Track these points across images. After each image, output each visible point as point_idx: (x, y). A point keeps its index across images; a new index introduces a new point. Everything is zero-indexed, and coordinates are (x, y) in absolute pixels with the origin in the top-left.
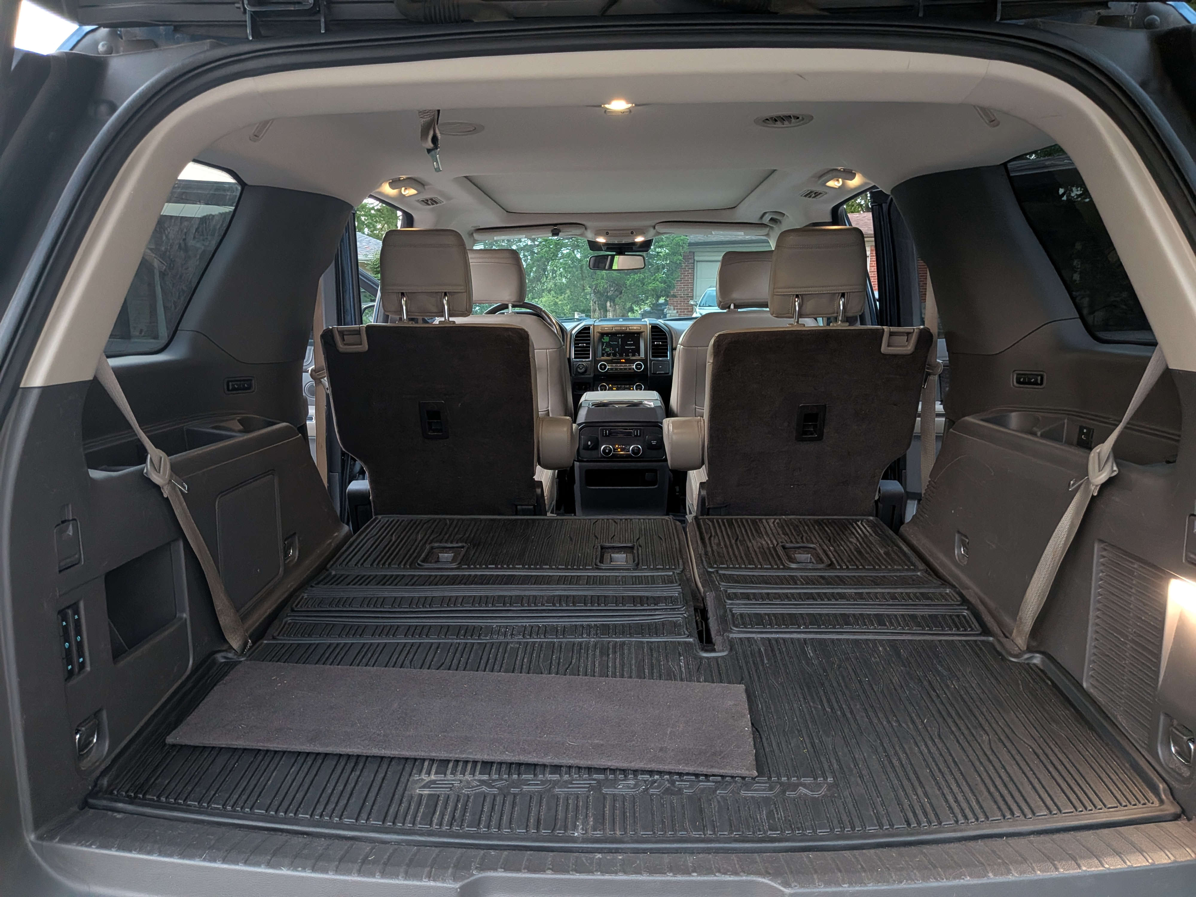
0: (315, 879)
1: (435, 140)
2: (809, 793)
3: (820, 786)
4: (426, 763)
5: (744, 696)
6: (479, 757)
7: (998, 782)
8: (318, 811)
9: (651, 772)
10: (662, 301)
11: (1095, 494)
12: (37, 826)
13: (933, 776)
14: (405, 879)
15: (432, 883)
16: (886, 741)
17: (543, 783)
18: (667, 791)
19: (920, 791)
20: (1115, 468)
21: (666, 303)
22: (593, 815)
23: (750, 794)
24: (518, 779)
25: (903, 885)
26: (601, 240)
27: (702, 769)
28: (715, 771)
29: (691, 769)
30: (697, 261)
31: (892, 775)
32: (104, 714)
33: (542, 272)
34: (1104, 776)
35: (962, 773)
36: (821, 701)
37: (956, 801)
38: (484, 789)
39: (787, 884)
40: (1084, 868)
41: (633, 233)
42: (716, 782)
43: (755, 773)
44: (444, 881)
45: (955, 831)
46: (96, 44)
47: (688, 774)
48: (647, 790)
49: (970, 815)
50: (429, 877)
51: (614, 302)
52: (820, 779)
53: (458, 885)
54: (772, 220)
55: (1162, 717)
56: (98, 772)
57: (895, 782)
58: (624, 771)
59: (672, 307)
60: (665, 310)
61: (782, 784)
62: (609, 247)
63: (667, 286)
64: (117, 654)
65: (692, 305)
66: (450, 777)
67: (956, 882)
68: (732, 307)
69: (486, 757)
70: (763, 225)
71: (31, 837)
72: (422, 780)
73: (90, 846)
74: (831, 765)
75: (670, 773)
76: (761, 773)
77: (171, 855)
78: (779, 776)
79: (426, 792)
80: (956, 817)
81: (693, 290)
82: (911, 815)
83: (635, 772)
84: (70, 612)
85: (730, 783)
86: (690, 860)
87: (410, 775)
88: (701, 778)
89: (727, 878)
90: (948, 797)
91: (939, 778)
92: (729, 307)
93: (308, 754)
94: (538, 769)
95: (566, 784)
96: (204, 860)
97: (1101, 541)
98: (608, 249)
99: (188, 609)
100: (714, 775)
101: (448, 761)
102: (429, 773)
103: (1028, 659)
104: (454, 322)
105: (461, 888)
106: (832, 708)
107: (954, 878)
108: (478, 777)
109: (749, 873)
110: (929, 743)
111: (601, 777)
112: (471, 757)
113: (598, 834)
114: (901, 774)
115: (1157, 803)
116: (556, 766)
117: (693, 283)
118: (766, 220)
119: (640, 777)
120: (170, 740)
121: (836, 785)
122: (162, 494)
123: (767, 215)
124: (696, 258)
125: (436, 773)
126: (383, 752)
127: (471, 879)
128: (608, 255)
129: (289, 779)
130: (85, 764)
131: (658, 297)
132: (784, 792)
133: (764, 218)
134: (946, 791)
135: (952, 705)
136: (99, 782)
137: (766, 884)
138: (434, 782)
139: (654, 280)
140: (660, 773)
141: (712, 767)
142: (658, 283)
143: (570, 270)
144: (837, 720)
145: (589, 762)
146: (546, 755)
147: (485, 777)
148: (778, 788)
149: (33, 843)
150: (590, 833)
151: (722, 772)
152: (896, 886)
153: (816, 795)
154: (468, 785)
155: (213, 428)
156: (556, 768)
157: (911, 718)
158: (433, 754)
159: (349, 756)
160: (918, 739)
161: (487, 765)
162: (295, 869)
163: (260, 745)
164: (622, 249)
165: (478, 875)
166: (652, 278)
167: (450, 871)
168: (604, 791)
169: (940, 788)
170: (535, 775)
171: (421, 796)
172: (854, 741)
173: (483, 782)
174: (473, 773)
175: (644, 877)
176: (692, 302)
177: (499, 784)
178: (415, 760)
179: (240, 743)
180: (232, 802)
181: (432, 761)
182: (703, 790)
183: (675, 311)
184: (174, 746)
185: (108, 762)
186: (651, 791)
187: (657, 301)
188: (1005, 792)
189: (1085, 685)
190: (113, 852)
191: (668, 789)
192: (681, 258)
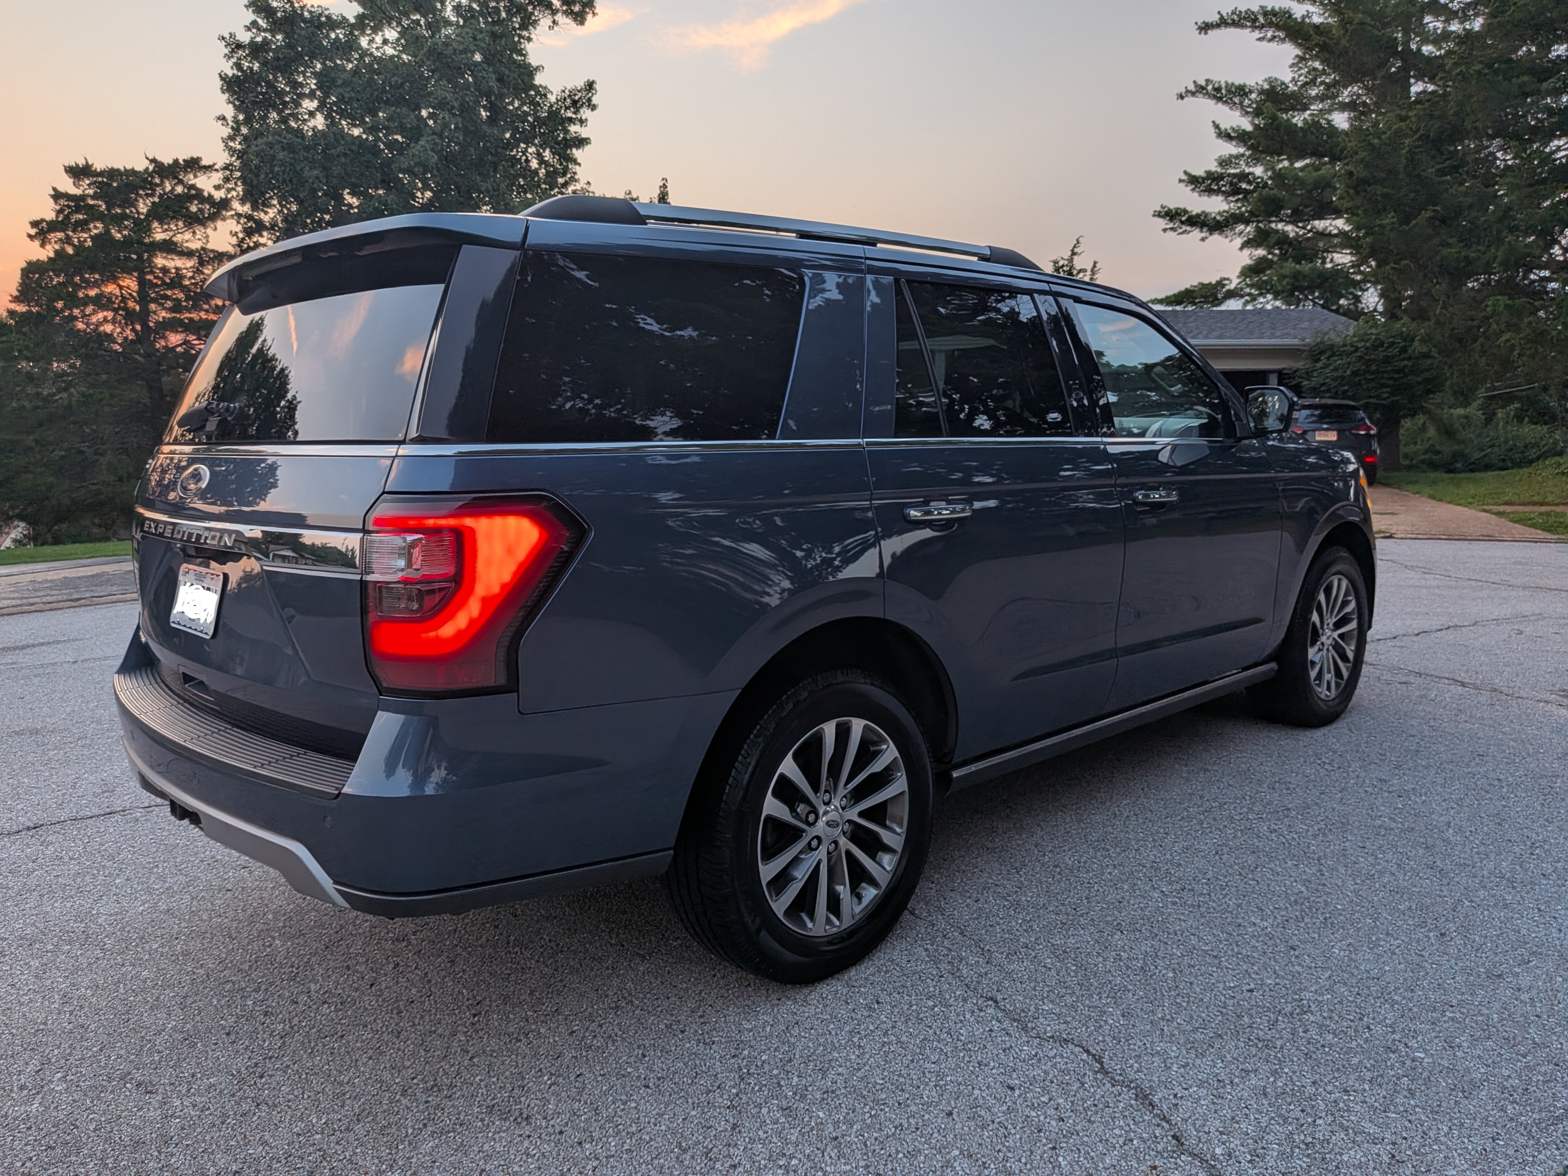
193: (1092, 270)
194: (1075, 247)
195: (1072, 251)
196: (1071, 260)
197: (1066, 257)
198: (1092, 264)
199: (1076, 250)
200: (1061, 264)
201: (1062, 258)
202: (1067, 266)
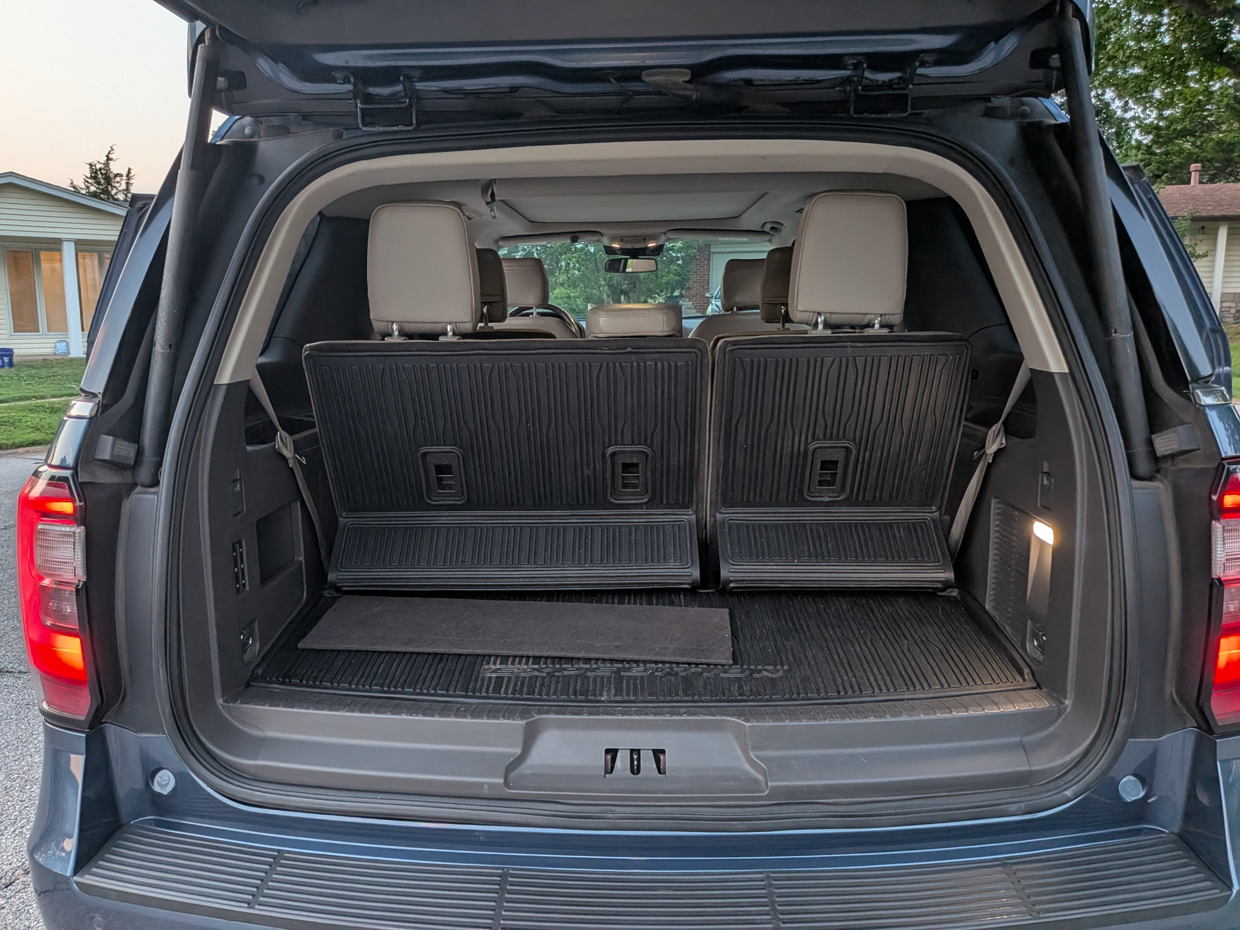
0: (424, 720)
1: (493, 195)
2: (770, 675)
3: (778, 671)
4: (492, 659)
5: (728, 616)
6: (531, 653)
7: (909, 670)
8: (419, 687)
9: (656, 662)
10: (676, 293)
11: (990, 461)
12: (223, 695)
13: (862, 665)
14: (488, 719)
15: (506, 721)
16: (831, 645)
17: (578, 669)
18: (668, 674)
19: (850, 674)
20: (1004, 441)
21: (681, 296)
22: (614, 687)
23: (726, 675)
24: (560, 668)
25: (827, 722)
26: (616, 246)
27: (693, 659)
28: (703, 660)
29: (684, 659)
30: (713, 253)
31: (832, 664)
32: (256, 624)
33: (555, 265)
34: (986, 664)
35: (883, 664)
36: (786, 619)
37: (876, 680)
38: (536, 673)
39: (747, 720)
40: (954, 713)
41: (645, 239)
42: (703, 669)
43: (731, 662)
44: (514, 720)
45: (871, 696)
46: (243, 128)
47: (683, 663)
48: (653, 673)
49: (884, 688)
50: (504, 717)
51: (628, 296)
52: (779, 667)
53: (524, 722)
54: (772, 228)
55: (1029, 622)
56: (254, 665)
57: (834, 668)
58: (637, 662)
59: (687, 300)
60: (680, 302)
61: (751, 670)
62: (624, 251)
63: (682, 278)
64: (264, 580)
65: (708, 298)
66: (510, 666)
67: (865, 720)
68: (735, 309)
69: (537, 654)
70: (766, 233)
71: (220, 701)
72: (491, 668)
73: (264, 705)
74: (787, 658)
75: (670, 663)
76: (735, 663)
77: (323, 709)
78: (749, 665)
79: (494, 675)
80: (873, 689)
81: (708, 282)
82: (841, 688)
83: (645, 662)
84: (238, 546)
85: (713, 669)
86: (682, 710)
87: (482, 665)
88: (693, 666)
89: (707, 718)
90: (870, 678)
91: (866, 666)
92: (732, 310)
93: (405, 653)
94: (574, 662)
95: (593, 670)
96: (347, 711)
97: (996, 497)
98: (623, 254)
99: (303, 555)
100: (701, 664)
101: (509, 657)
102: (495, 663)
103: (949, 592)
104: (492, 327)
105: (526, 724)
106: (794, 624)
107: (863, 718)
108: (531, 666)
109: (722, 715)
110: (863, 646)
111: (620, 666)
112: (526, 653)
113: (618, 698)
114: (839, 664)
115: (1021, 681)
116: (587, 659)
117: (709, 275)
118: (767, 228)
119: (648, 666)
120: (300, 645)
121: (790, 670)
122: (288, 464)
123: (768, 224)
124: (712, 250)
125: (500, 664)
126: (461, 651)
127: (532, 719)
128: (621, 259)
129: (394, 668)
130: (246, 657)
131: (673, 290)
132: (752, 674)
133: (765, 227)
134: (869, 674)
135: (885, 622)
136: (256, 672)
137: (734, 721)
138: (500, 669)
139: (668, 272)
140: (663, 663)
141: (700, 658)
142: (672, 275)
143: (583, 262)
144: (797, 631)
145: (611, 656)
146: (580, 652)
147: (536, 666)
148: (747, 673)
149: (221, 705)
150: (613, 698)
151: (708, 661)
152: (822, 722)
153: (774, 676)
154: (525, 671)
155: (305, 416)
156: (587, 660)
157: (852, 630)
158: (498, 652)
159: (436, 654)
160: (855, 642)
161: (537, 659)
162: (411, 715)
163: (369, 648)
164: (635, 254)
165: (538, 717)
166: (666, 270)
167: (518, 714)
168: (622, 674)
169: (865, 672)
170: (572, 665)
171: (490, 678)
172: (807, 644)
173: (534, 669)
174: (527, 663)
175: (651, 717)
176: (707, 295)
177: (547, 670)
178: (484, 656)
179: (355, 647)
180: (355, 682)
181: (497, 656)
182: (693, 674)
183: (691, 303)
184: (303, 650)
185: (259, 659)
186: (656, 674)
187: (672, 293)
188: (912, 675)
189: (987, 607)
190: (281, 709)
191: (668, 673)
192: (695, 251)
193: (127, 176)
194: (109, 153)
195: (107, 156)
196: (107, 164)
197: (103, 162)
198: (127, 170)
199: (111, 156)
200: (98, 166)
201: (99, 162)
202: (104, 169)
